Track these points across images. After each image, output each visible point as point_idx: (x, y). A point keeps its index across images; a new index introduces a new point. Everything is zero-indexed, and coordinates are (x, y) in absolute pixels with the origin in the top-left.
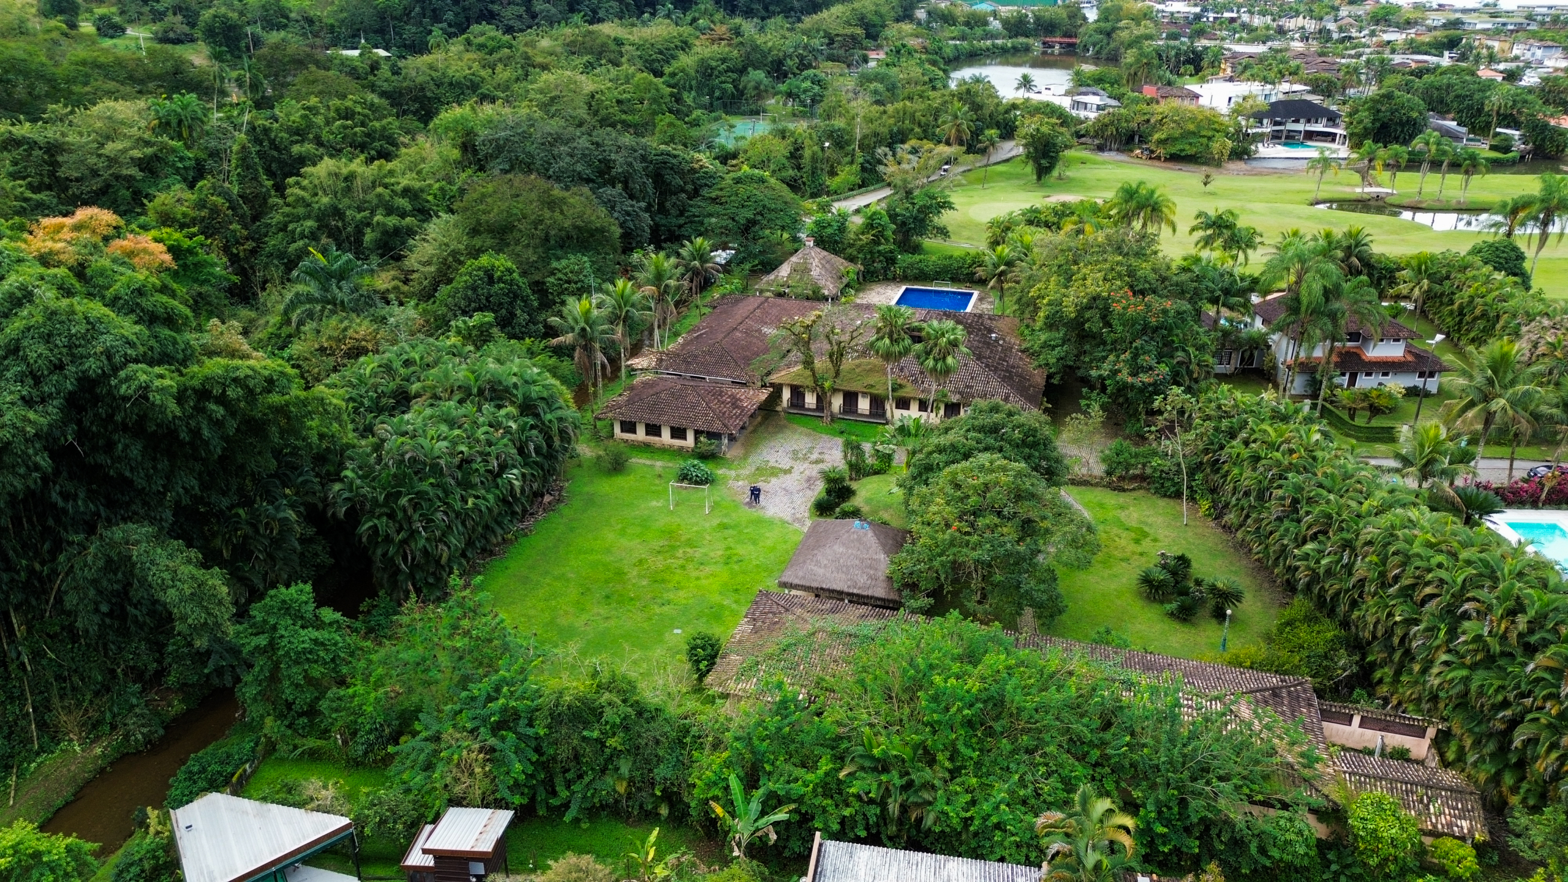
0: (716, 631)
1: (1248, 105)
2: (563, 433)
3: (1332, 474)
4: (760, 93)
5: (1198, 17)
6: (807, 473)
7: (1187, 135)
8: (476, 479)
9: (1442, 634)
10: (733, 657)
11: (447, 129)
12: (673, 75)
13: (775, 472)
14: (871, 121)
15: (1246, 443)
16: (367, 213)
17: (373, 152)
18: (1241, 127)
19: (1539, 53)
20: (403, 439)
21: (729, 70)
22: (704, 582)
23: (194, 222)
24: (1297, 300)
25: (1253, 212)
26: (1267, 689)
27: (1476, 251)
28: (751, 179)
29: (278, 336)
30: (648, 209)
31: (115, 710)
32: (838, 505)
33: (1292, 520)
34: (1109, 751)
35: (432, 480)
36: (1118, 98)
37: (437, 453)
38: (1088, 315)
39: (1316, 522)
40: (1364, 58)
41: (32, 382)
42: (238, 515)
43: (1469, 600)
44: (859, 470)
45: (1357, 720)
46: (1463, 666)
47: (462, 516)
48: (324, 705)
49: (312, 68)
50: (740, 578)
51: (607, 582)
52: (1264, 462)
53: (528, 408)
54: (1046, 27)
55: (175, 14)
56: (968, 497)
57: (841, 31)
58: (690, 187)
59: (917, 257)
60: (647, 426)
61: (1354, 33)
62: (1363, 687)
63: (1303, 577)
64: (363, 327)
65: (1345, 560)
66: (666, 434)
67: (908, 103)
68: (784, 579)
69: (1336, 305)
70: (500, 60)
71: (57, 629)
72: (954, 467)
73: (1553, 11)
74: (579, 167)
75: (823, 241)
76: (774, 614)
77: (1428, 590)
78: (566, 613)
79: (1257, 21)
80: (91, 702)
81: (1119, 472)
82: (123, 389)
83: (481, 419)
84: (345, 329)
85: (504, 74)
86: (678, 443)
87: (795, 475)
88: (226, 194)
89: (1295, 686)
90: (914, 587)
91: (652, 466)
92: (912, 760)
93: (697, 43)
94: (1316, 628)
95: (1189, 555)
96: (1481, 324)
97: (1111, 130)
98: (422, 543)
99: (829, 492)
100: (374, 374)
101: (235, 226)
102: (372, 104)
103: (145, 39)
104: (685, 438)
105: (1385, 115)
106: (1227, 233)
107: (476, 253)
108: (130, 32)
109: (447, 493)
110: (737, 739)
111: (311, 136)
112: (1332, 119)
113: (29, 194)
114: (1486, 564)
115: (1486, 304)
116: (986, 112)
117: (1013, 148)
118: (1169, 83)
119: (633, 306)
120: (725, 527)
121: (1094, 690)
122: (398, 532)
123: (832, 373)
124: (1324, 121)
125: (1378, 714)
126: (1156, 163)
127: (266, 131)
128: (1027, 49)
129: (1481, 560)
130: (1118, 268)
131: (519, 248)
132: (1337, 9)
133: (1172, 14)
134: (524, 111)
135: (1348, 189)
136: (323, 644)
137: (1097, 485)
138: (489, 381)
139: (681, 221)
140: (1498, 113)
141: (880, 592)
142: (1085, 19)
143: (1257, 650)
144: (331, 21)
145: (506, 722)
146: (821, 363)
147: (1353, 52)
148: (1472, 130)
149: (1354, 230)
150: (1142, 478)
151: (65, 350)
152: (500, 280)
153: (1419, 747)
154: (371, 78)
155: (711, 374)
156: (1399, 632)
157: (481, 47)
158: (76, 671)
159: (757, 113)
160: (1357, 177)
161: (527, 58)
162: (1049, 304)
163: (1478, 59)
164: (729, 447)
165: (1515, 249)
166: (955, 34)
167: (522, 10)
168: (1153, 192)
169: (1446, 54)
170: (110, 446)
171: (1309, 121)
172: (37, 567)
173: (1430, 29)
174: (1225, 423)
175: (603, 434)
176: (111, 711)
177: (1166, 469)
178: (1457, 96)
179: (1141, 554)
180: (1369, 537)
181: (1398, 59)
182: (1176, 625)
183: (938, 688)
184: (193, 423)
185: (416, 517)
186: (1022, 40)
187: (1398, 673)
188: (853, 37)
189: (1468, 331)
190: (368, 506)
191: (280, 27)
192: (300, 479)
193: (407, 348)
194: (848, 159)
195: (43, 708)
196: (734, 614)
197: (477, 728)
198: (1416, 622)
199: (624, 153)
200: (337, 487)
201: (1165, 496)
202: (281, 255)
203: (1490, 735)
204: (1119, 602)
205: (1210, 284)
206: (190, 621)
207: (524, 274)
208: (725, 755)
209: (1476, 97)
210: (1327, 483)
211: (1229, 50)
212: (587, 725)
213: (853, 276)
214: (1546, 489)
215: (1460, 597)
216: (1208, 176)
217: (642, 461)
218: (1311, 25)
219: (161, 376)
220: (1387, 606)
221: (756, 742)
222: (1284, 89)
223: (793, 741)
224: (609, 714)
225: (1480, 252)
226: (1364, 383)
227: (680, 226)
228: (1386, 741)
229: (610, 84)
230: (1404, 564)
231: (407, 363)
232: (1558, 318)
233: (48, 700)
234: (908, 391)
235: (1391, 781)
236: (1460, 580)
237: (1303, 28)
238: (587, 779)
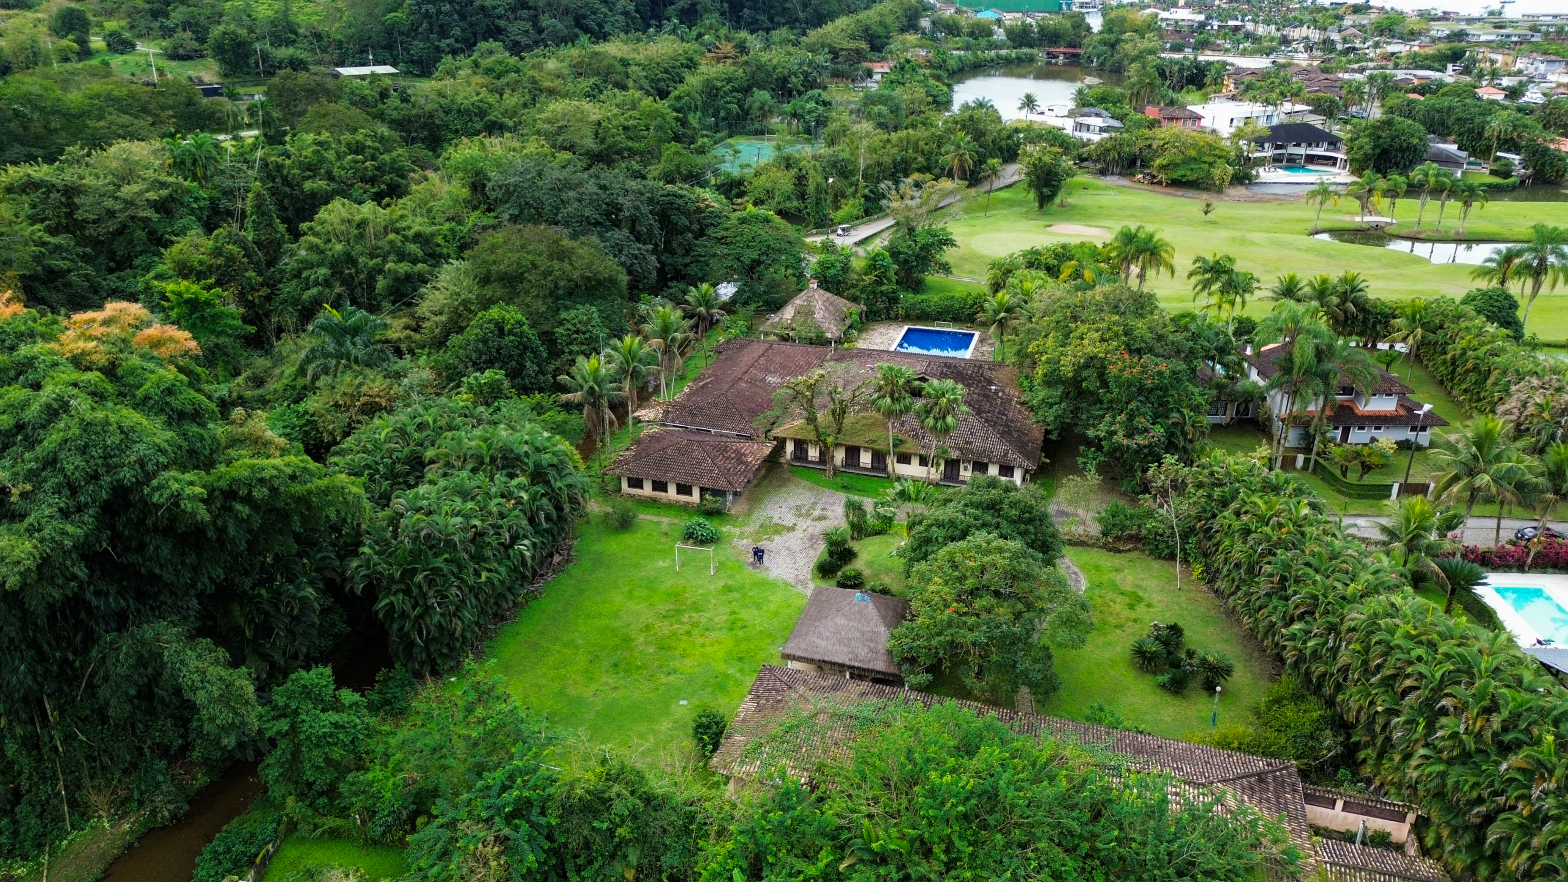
0: (721, 705)
1: (1248, 130)
2: (572, 500)
3: (1320, 553)
4: (765, 112)
5: (1202, 25)
6: (810, 530)
7: (1188, 161)
8: (488, 553)
9: (1420, 728)
10: (738, 737)
11: (457, 169)
12: (679, 98)
13: (779, 529)
14: (875, 151)
15: (1238, 514)
16: (379, 260)
17: (383, 186)
18: (1242, 152)
19: (1542, 67)
20: (418, 516)
21: (734, 90)
22: (709, 649)
23: (210, 269)
24: (1290, 360)
25: (1253, 243)
26: (1253, 775)
27: (1469, 300)
28: (756, 218)
29: (293, 388)
30: (654, 252)
31: (143, 787)
32: (840, 567)
33: (1281, 598)
34: (1099, 845)
35: (446, 556)
36: (1121, 118)
37: (451, 529)
38: (1085, 374)
39: (1302, 603)
40: (1368, 72)
41: (68, 493)
42: (260, 595)
43: (1447, 695)
44: (860, 530)
45: (1340, 804)
46: (1440, 760)
47: (473, 590)
48: (343, 788)
49: (324, 101)
50: (744, 646)
51: (615, 648)
52: (1253, 535)
53: (538, 476)
54: (1050, 37)
55: (184, 30)
56: (965, 577)
57: (846, 45)
58: (696, 227)
59: (920, 297)
60: (654, 482)
61: (1358, 44)
62: (1348, 766)
63: (1290, 657)
64: (377, 384)
65: (1331, 644)
66: (672, 490)
67: (910, 131)
68: (788, 651)
69: (1328, 366)
70: (508, 84)
71: (88, 712)
72: (952, 546)
73: (1559, 22)
74: (587, 212)
75: (826, 282)
76: (777, 691)
77: (1408, 683)
78: (576, 682)
79: (1261, 30)
80: (120, 781)
81: (1115, 532)
82: (156, 497)
83: (494, 490)
84: (360, 385)
85: (511, 100)
86: (683, 498)
87: (798, 533)
88: (241, 243)
89: (1280, 770)
90: (913, 661)
91: (658, 523)
92: (909, 853)
93: (704, 62)
94: (1303, 707)
95: (1180, 624)
96: (1473, 377)
97: (1113, 155)
98: (436, 618)
99: (831, 553)
100: (388, 440)
101: (250, 274)
102: (382, 137)
103: (155, 55)
104: (690, 494)
105: (1385, 141)
106: (1224, 278)
107: (486, 304)
108: (141, 47)
109: (460, 567)
110: (741, 832)
111: (323, 171)
112: (1333, 142)
113: (47, 238)
114: (1464, 660)
115: (1477, 358)
116: (989, 138)
117: (1013, 173)
118: (1172, 103)
119: (640, 361)
120: (728, 589)
121: (1085, 781)
122: (414, 608)
123: (834, 427)
124: (1326, 144)
125: (1360, 799)
126: (1158, 188)
127: (279, 167)
128: (1031, 60)
129: (1459, 655)
130: (1115, 328)
131: (528, 299)
132: (1342, 18)
133: (1177, 22)
134: (532, 147)
135: (1347, 218)
136: (343, 727)
137: (1092, 546)
138: (501, 449)
139: (688, 260)
140: (1498, 138)
141: (880, 665)
142: (1089, 29)
143: (1243, 729)
144: (339, 37)
145: (521, 810)
146: (823, 417)
147: (1356, 66)
148: (1474, 153)
149: (1349, 277)
150: (1136, 539)
151: (100, 462)
152: (510, 332)
153: (1400, 831)
154: (380, 106)
155: (717, 427)
156: (1381, 721)
157: (489, 71)
158: (105, 751)
159: (762, 133)
160: (1356, 204)
161: (535, 82)
162: (1048, 362)
163: (1481, 76)
164: (733, 503)
165: (1508, 297)
166: (960, 45)
167: (528, 25)
168: (1151, 236)
169: (1450, 66)
170: (142, 547)
171: (1310, 145)
172: (71, 657)
173: (1434, 40)
174: (1217, 492)
175: (610, 488)
176: (138, 788)
177: (1160, 531)
178: (1458, 119)
179: (1135, 621)
180: (1353, 624)
181: (1400, 74)
182: (1168, 698)
183: (934, 784)
184: (219, 522)
185: (431, 593)
186: (1026, 50)
187: (1381, 756)
188: (858, 52)
189: (1461, 382)
190: (385, 582)
191: (289, 43)
192: (319, 555)
193: (421, 411)
194: (853, 189)
195: (75, 786)
196: (739, 684)
197: (491, 818)
198: (1397, 713)
199: (631, 196)
200: (355, 564)
201: (1159, 557)
202: (296, 302)
203: (1466, 828)
204: (1113, 673)
205: (1206, 343)
206: (218, 721)
207: (531, 327)
208: (730, 845)
209: (1477, 120)
210: (1314, 561)
211: (1232, 65)
212: (596, 814)
213: (856, 317)
214: (1532, 554)
215: (1438, 691)
216: (1208, 205)
217: (649, 517)
218: (1315, 35)
219: (192, 483)
220: (1369, 694)
221: (759, 834)
222: (1286, 111)
223: (795, 830)
224: (618, 807)
225: (1473, 300)
226: (1357, 436)
227: (686, 265)
228: (1367, 824)
229: (615, 111)
230: (1385, 655)
231: (421, 427)
232: (1547, 378)
233: (79, 779)
234: (909, 447)
235: (1370, 872)
236: (1438, 675)
237: (1307, 38)
238: (596, 865)
